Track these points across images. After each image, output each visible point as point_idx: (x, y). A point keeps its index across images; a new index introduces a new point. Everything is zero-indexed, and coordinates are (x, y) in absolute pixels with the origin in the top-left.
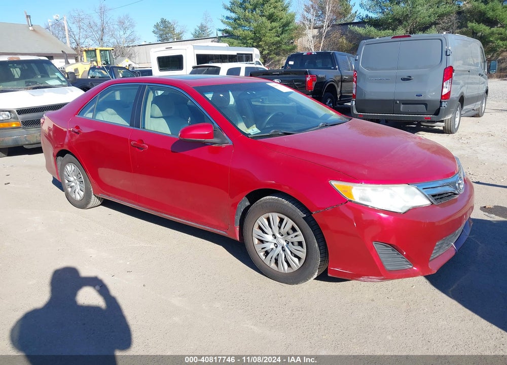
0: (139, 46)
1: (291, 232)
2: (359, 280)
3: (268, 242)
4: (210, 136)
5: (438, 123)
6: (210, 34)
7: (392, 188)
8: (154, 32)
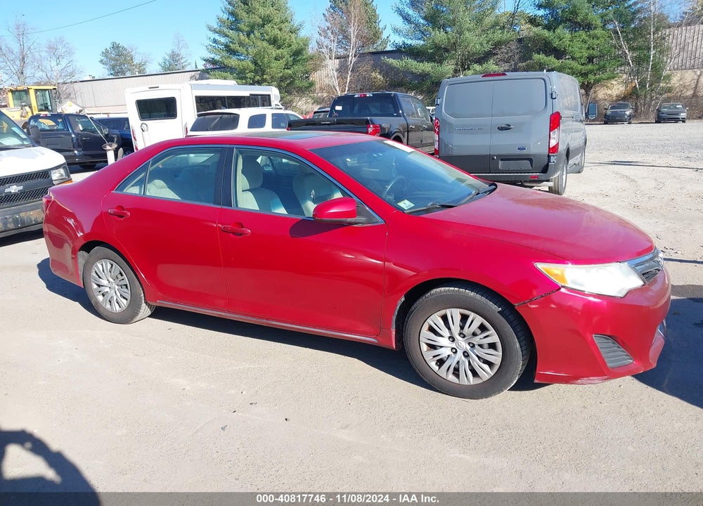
0: (81, 81)
1: (478, 331)
2: (575, 384)
3: (441, 347)
4: (352, 214)
5: (545, 183)
6: (186, 66)
7: (607, 268)
8: (101, 61)
